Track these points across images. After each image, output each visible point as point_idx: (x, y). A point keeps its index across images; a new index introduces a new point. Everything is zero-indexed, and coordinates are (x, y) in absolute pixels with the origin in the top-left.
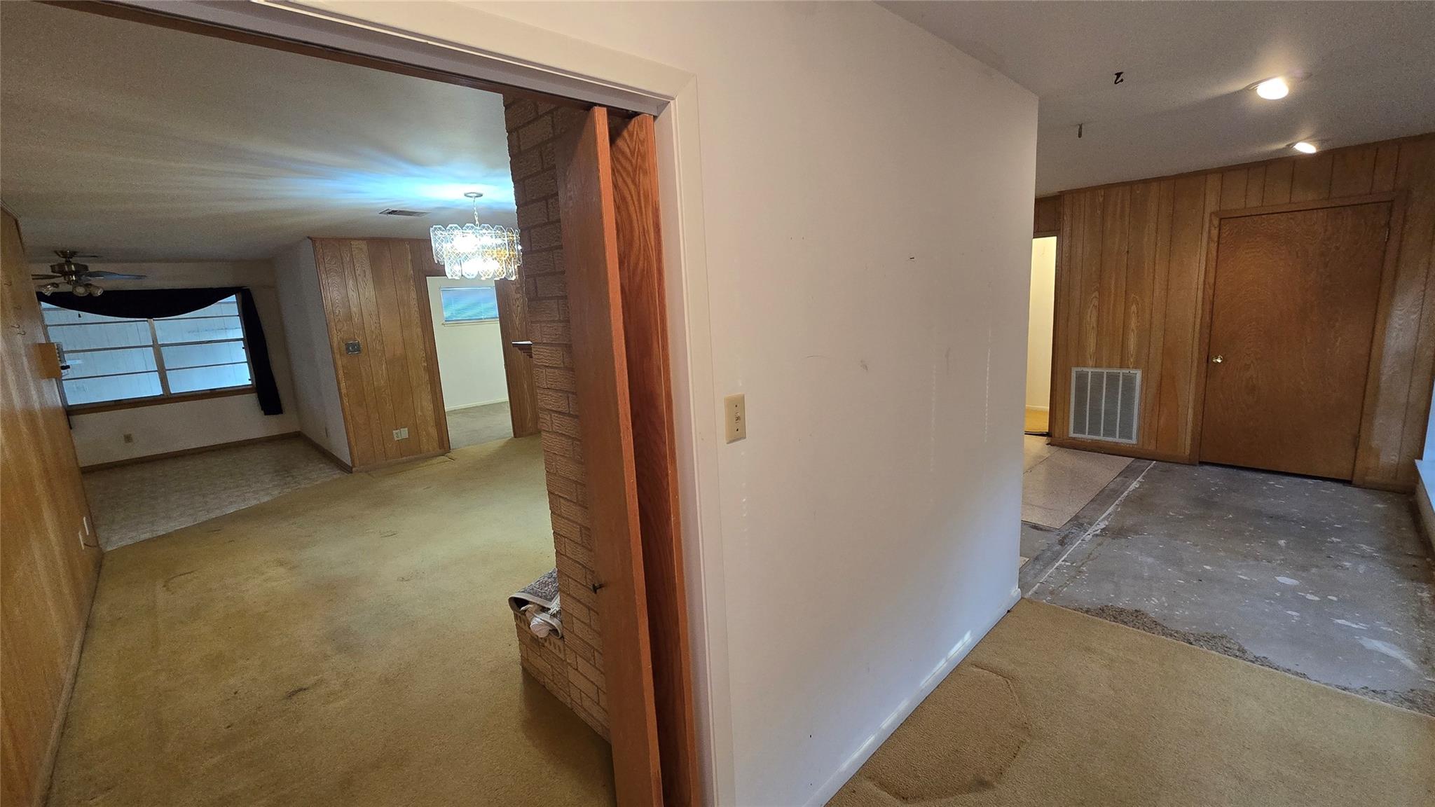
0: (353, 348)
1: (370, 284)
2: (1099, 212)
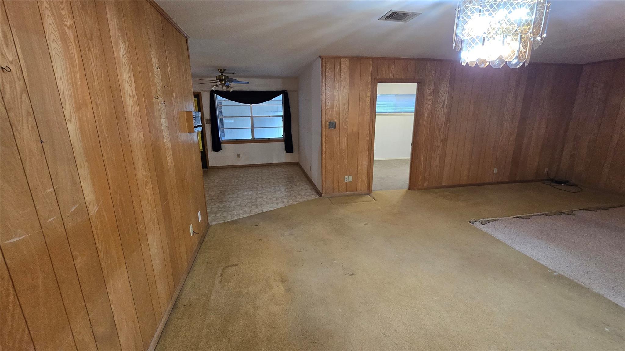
0: (332, 125)
1: (347, 86)
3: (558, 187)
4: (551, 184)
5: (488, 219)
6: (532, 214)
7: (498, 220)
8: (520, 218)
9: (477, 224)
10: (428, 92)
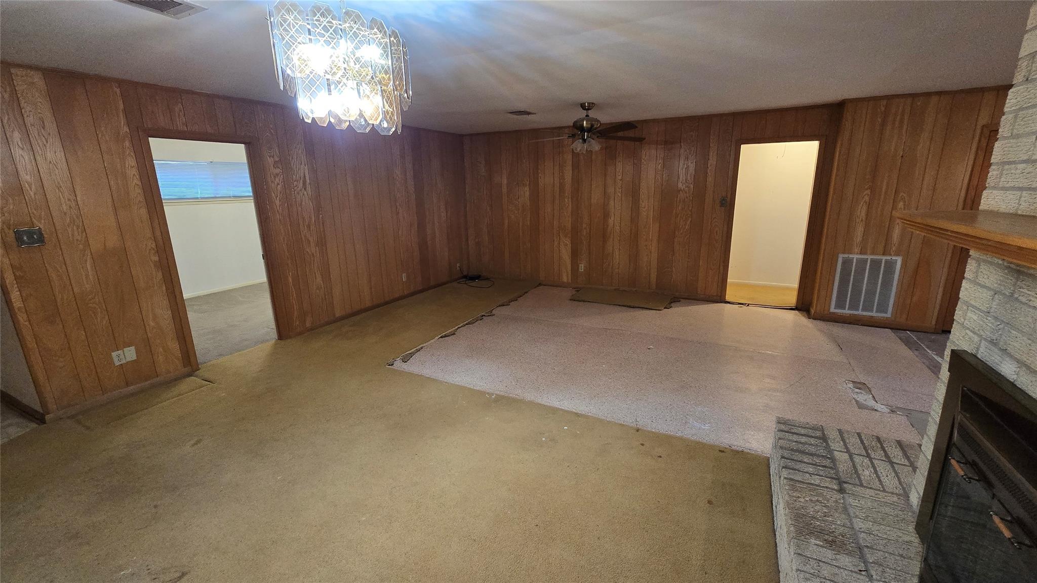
0: (29, 238)
1: (54, 140)
2: (880, 120)
3: (473, 284)
4: (467, 282)
5: (410, 352)
6: (456, 327)
7: (422, 348)
8: (445, 336)
9: (399, 365)
10: (270, 162)
